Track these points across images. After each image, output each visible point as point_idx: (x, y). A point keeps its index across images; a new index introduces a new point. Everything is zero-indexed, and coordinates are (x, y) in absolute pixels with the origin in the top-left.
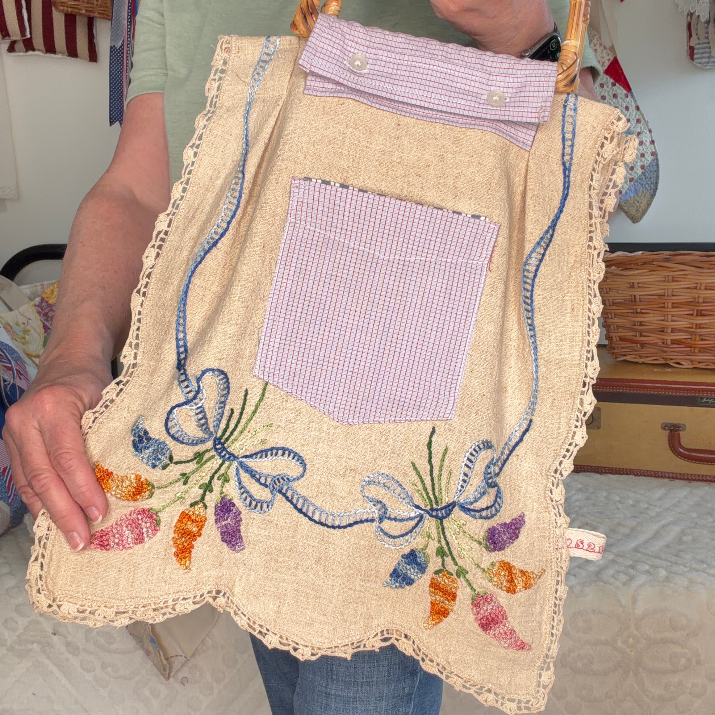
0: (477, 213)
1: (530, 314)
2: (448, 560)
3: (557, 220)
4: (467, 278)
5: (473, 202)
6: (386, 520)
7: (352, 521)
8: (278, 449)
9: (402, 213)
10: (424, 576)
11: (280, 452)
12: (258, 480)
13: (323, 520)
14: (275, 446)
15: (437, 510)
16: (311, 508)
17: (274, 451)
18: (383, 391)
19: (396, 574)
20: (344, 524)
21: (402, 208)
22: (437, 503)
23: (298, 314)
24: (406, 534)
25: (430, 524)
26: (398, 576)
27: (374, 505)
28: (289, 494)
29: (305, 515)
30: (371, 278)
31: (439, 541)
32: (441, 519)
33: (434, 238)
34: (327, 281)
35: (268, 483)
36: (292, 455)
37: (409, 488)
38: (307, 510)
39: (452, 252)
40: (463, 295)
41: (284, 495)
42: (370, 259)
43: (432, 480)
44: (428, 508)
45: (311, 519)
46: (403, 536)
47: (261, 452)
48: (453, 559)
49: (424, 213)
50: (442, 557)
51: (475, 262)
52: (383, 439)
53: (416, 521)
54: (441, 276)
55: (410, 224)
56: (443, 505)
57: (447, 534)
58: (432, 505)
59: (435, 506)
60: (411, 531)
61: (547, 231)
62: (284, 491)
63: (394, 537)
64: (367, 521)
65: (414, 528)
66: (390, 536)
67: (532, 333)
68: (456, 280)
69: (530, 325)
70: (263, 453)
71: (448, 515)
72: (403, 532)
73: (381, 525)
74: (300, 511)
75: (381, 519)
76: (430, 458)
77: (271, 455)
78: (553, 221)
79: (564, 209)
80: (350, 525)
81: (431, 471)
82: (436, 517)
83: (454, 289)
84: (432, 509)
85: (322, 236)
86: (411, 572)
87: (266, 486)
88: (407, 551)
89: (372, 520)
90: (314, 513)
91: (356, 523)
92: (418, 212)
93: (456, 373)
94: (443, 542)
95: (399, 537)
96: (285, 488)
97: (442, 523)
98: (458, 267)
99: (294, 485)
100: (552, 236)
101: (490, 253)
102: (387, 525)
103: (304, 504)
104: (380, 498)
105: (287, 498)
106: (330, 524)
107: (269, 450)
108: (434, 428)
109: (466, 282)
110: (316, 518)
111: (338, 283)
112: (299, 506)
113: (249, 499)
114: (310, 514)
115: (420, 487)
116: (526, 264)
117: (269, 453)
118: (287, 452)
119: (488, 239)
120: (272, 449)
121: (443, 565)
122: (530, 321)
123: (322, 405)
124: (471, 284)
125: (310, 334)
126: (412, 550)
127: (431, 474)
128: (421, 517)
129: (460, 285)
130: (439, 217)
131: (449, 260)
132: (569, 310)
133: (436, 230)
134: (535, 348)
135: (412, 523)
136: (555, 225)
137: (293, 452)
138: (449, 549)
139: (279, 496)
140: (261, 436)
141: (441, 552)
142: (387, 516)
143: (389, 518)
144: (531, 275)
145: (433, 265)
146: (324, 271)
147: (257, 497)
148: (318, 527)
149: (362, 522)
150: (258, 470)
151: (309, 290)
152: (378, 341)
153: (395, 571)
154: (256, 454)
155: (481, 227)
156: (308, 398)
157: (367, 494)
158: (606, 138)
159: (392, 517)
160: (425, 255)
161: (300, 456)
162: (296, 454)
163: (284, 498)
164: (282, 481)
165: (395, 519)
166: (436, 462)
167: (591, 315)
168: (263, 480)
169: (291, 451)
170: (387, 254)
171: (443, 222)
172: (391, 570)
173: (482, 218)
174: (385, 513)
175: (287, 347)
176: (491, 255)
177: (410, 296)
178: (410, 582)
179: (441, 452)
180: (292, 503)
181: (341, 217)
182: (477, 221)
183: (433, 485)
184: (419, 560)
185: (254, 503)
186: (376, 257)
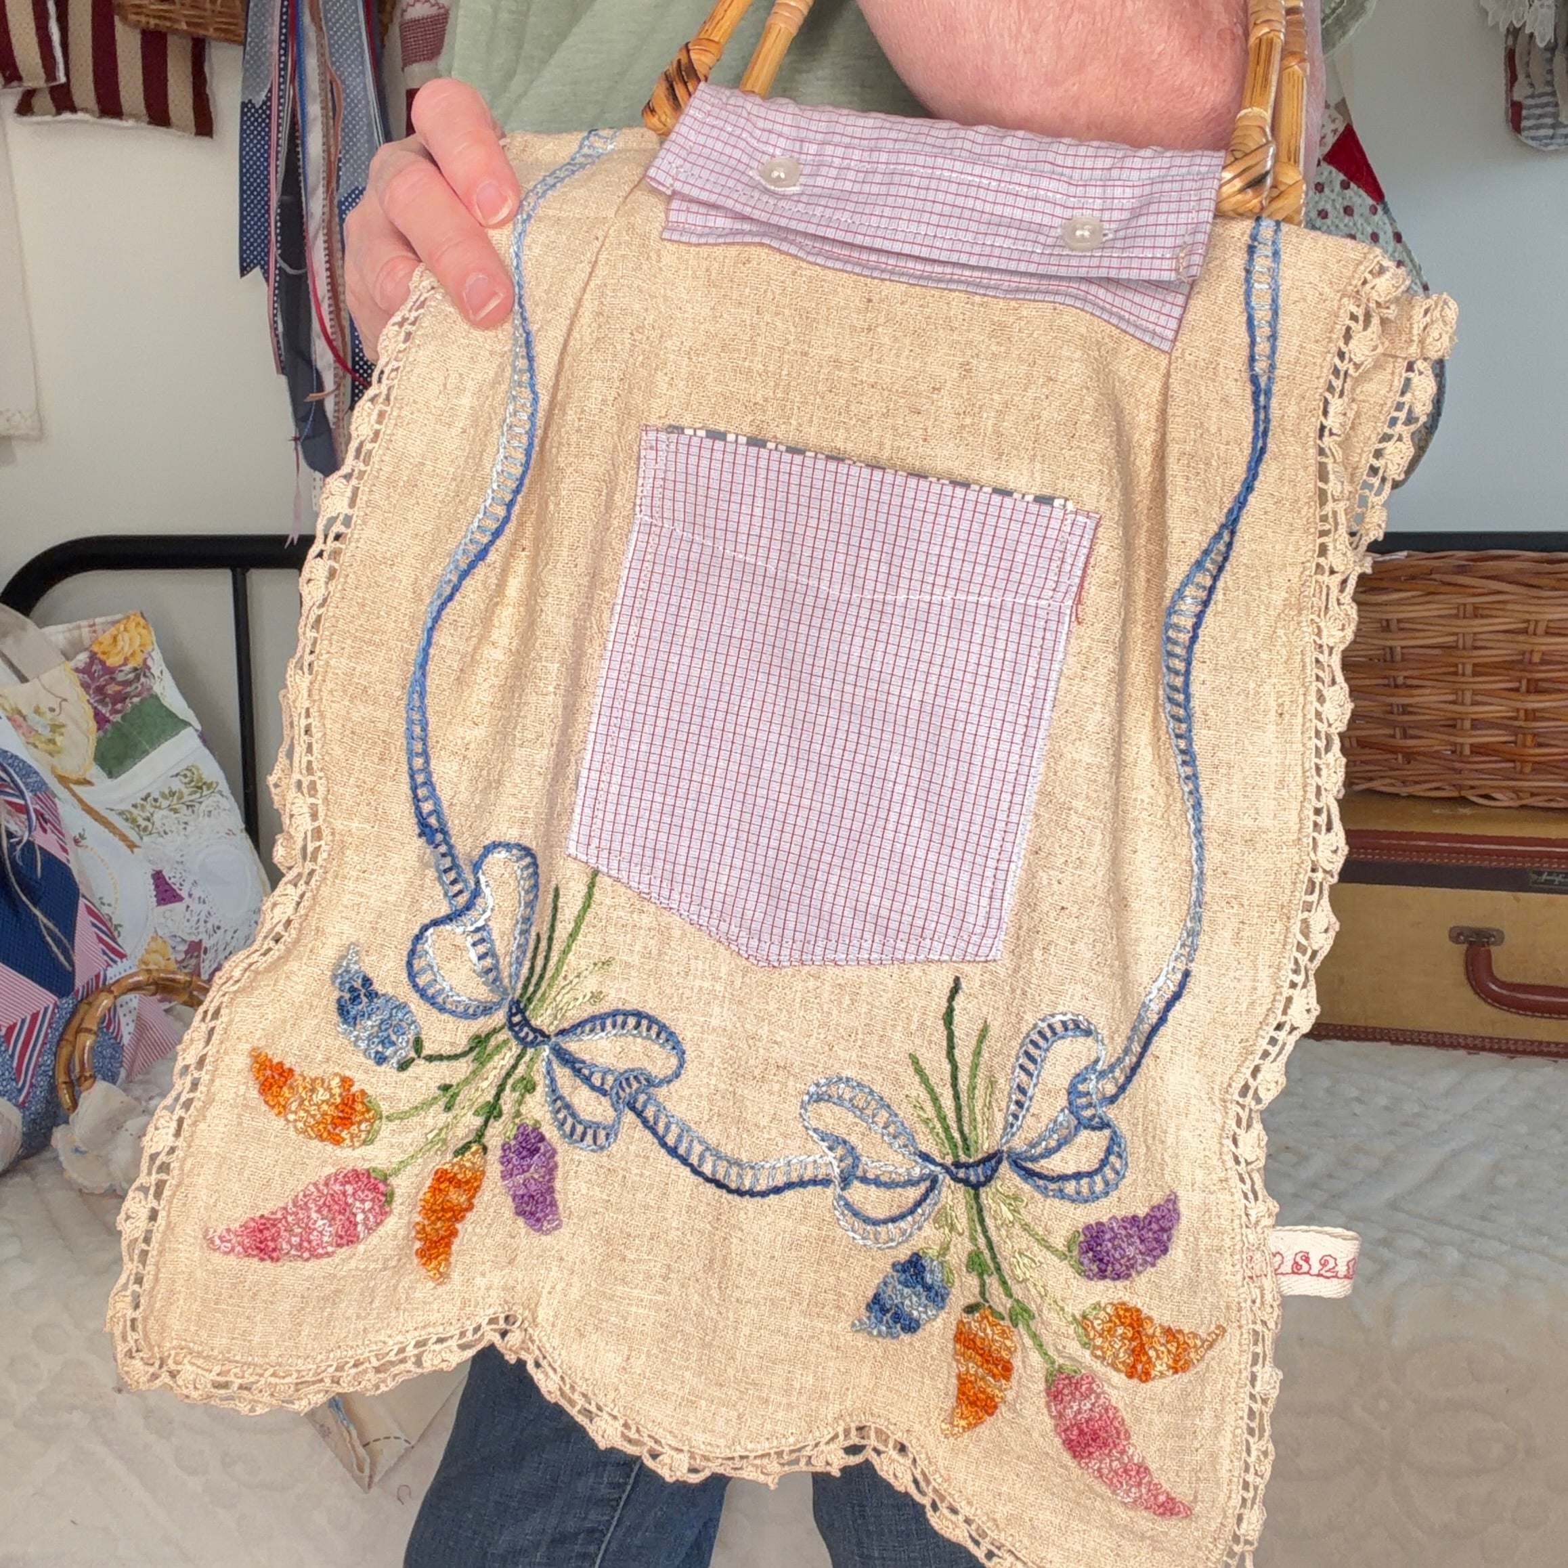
0: (1047, 492)
1: (1184, 726)
2: (993, 1282)
3: (1240, 509)
4: (1026, 640)
5: (1038, 466)
6: (856, 1183)
7: (780, 1180)
8: (626, 1014)
9: (874, 495)
10: (943, 1315)
11: (632, 1021)
12: (587, 1080)
13: (720, 1176)
14: (620, 1006)
15: (967, 1166)
16: (698, 1148)
17: (620, 1019)
18: (842, 892)
19: (877, 1304)
20: (762, 1186)
21: (875, 486)
22: (967, 1149)
23: (661, 723)
24: (902, 1217)
25: (952, 1196)
26: (884, 1311)
27: (831, 1148)
28: (650, 1113)
29: (685, 1161)
30: (812, 641)
31: (973, 1239)
32: (976, 1187)
33: (947, 552)
34: (722, 649)
35: (607, 1087)
36: (655, 1029)
37: (905, 1112)
38: (689, 1150)
39: (989, 581)
40: (1018, 679)
41: (639, 1114)
42: (810, 600)
43: (957, 1097)
44: (949, 1160)
45: (696, 1172)
46: (893, 1220)
47: (593, 1019)
48: (1004, 1283)
49: (922, 496)
50: (981, 1275)
51: (1043, 603)
52: (847, 1000)
53: (923, 1187)
54: (966, 636)
55: (893, 520)
56: (980, 1156)
57: (989, 1222)
58: (956, 1156)
59: (963, 1158)
60: (912, 1211)
61: (1218, 536)
62: (639, 1106)
63: (876, 1223)
64: (815, 1182)
65: (918, 1204)
66: (867, 1220)
67: (1188, 770)
68: (1001, 644)
69: (1183, 752)
70: (596, 1022)
71: (989, 1179)
72: (896, 1211)
73: (846, 1194)
74: (673, 1152)
75: (846, 1181)
76: (951, 1047)
77: (614, 1026)
78: (1231, 511)
79: (1257, 484)
80: (777, 1190)
81: (954, 1078)
82: (966, 1182)
83: (997, 664)
84: (957, 1165)
85: (708, 551)
86: (913, 1304)
87: (604, 1093)
88: (904, 1254)
89: (826, 1182)
90: (702, 1158)
91: (790, 1186)
92: (910, 494)
93: (1005, 856)
94: (982, 1241)
95: (885, 1222)
96: (642, 1098)
97: (977, 1197)
98: (1006, 615)
99: (662, 1093)
100: (1229, 545)
101: (1077, 581)
102: (858, 1193)
103: (680, 1137)
104: (841, 1132)
105: (645, 1122)
106: (733, 1186)
107: (608, 1015)
108: (957, 980)
109: (1024, 649)
110: (707, 1169)
111: (744, 654)
112: (671, 1140)
113: (570, 1121)
114: (694, 1160)
115: (930, 1112)
116: (1171, 611)
117: (609, 1022)
118: (644, 1023)
119: (1072, 548)
120: (614, 1014)
121: (982, 1294)
122: (1182, 744)
123: (714, 922)
124: (1035, 652)
125: (688, 765)
126: (916, 1254)
127: (954, 1085)
128: (934, 1181)
129: (1010, 656)
130: (957, 503)
131: (984, 600)
132: (1273, 716)
133: (951, 532)
134: (1197, 805)
135: (913, 1194)
136: (1235, 521)
137: (657, 1022)
138: (994, 1257)
139: (629, 1117)
140: (591, 984)
141: (975, 1263)
142: (859, 1173)
143: (864, 1180)
144: (1184, 637)
145: (947, 611)
146: (715, 628)
147: (584, 1116)
148: (710, 1189)
149: (802, 1184)
150: (586, 1057)
151: (684, 670)
152: (831, 781)
153: (876, 1299)
154: (581, 1024)
155: (1055, 524)
156: (684, 906)
157: (814, 1124)
158: (1354, 317)
159: (871, 1176)
160: (928, 588)
161: (672, 1034)
162: (663, 1028)
163: (638, 1122)
164: (635, 1085)
165: (877, 1182)
166: (964, 1055)
167: (1323, 728)
168: (596, 1080)
169: (652, 1020)
170: (847, 589)
171: (967, 515)
172: (870, 1294)
173: (1057, 503)
174: (855, 1166)
175: (637, 794)
176: (1081, 586)
177: (897, 681)
178: (911, 1326)
179: (975, 1035)
180: (655, 1133)
181: (746, 509)
182: (1045, 509)
183: (958, 1109)
184: (928, 1279)
185: (580, 1129)
186: (822, 595)
